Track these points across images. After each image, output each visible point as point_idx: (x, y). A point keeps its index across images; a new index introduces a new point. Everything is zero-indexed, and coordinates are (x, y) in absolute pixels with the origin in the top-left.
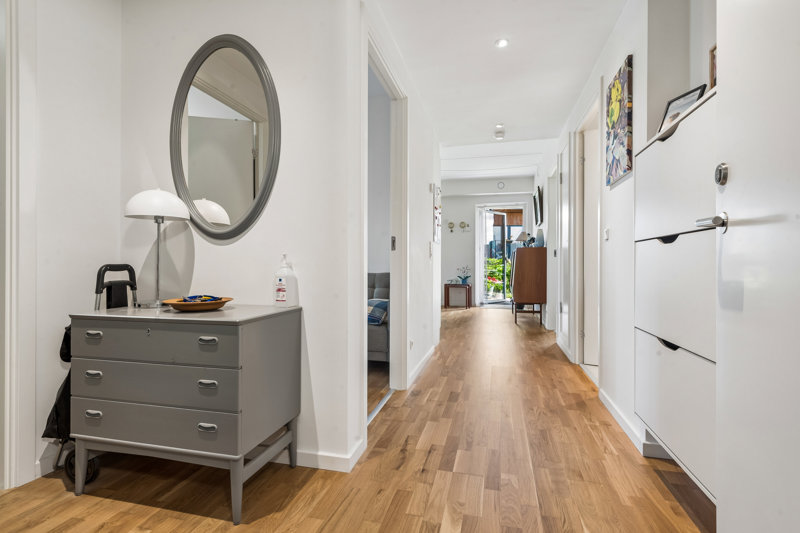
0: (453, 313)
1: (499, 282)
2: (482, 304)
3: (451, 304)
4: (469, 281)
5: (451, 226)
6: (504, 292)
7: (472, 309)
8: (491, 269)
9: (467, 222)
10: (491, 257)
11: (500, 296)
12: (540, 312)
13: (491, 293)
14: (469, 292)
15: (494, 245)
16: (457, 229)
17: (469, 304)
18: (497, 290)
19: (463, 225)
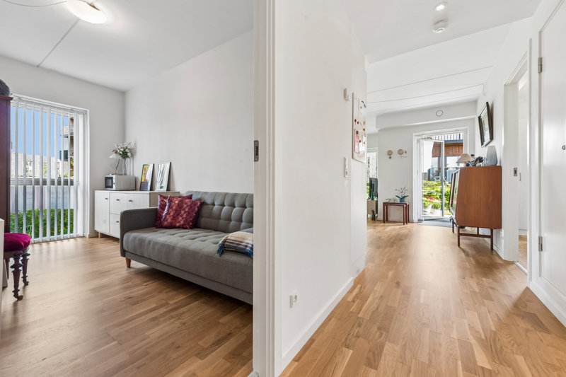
0: (391, 229)
1: (437, 202)
2: (420, 221)
3: (390, 219)
4: (406, 200)
5: (390, 153)
6: (442, 209)
7: (409, 225)
8: (428, 190)
9: (404, 149)
10: (429, 179)
11: (438, 214)
12: (491, 237)
13: (429, 209)
14: (407, 209)
15: (431, 172)
16: (395, 155)
17: (407, 220)
18: (435, 207)
19: (400, 152)
